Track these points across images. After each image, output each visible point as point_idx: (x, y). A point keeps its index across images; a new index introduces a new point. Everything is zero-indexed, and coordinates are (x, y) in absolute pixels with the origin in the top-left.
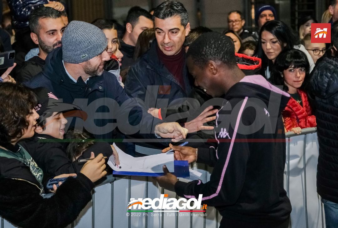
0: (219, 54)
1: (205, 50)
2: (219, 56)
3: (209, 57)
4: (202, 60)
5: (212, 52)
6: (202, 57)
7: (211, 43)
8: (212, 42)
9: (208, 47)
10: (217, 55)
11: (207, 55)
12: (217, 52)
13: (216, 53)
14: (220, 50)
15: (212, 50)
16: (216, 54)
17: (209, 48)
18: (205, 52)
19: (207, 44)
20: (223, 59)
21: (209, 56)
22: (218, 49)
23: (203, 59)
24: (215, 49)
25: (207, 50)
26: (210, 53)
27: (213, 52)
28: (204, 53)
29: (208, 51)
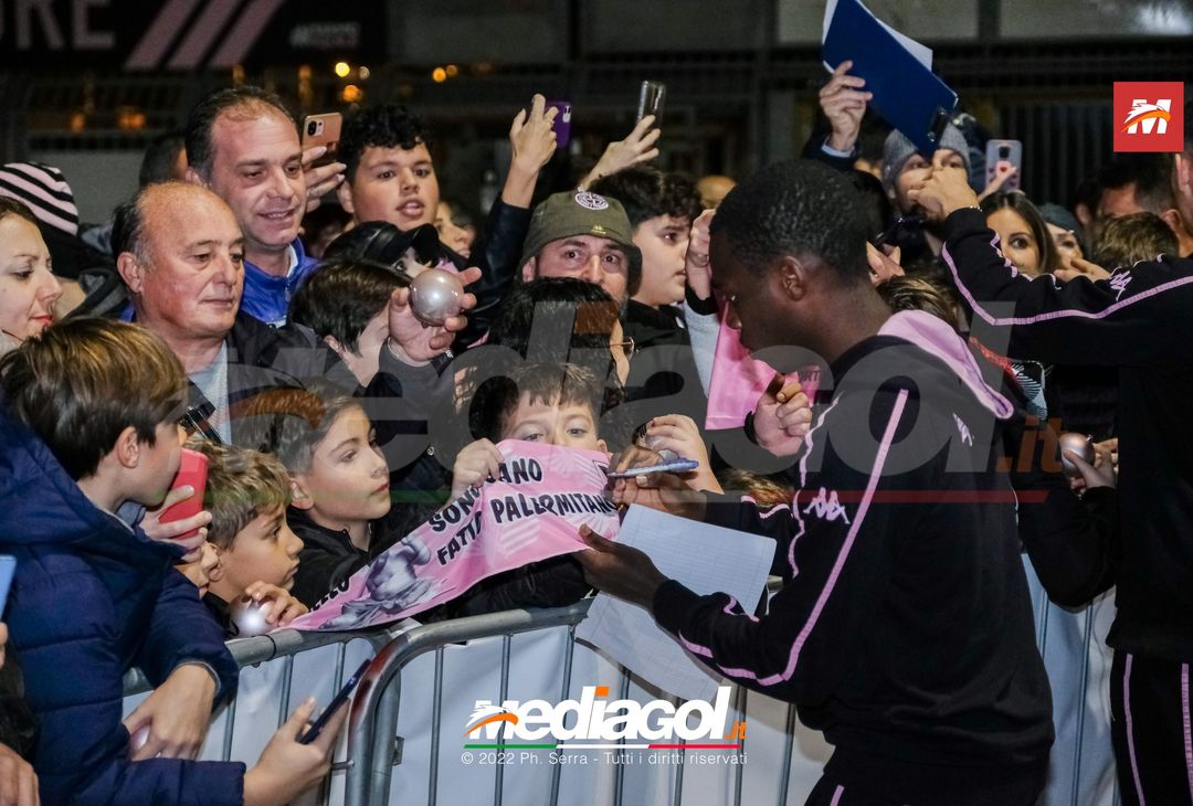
0: (814, 236)
1: (774, 217)
2: (815, 240)
3: (782, 240)
4: (759, 247)
5: (794, 226)
6: (761, 237)
7: (794, 197)
8: (798, 194)
9: (782, 208)
10: (810, 238)
11: (778, 232)
12: (811, 227)
13: (805, 230)
14: (820, 222)
15: (795, 219)
16: (808, 235)
17: (786, 210)
18: (772, 223)
19: (781, 197)
20: (827, 253)
21: (785, 237)
22: (814, 219)
23: (763, 243)
24: (805, 218)
25: (779, 217)
26: (790, 227)
27: (798, 227)
28: (767, 225)
29: (782, 220)
